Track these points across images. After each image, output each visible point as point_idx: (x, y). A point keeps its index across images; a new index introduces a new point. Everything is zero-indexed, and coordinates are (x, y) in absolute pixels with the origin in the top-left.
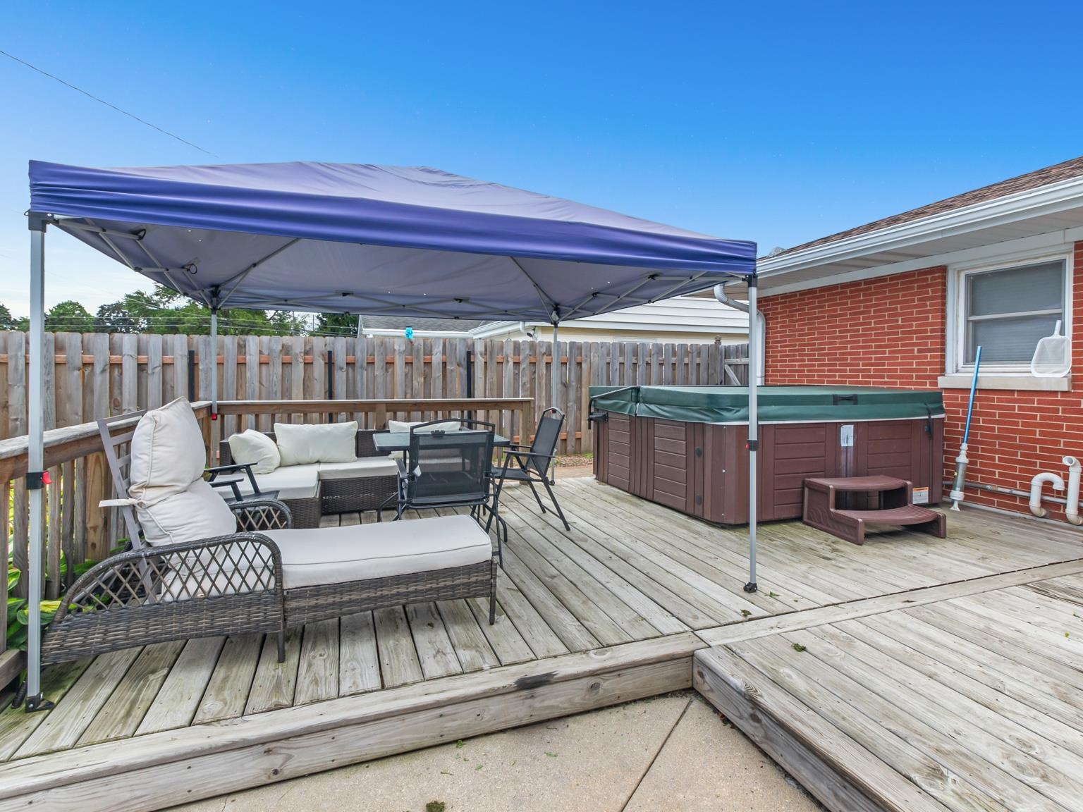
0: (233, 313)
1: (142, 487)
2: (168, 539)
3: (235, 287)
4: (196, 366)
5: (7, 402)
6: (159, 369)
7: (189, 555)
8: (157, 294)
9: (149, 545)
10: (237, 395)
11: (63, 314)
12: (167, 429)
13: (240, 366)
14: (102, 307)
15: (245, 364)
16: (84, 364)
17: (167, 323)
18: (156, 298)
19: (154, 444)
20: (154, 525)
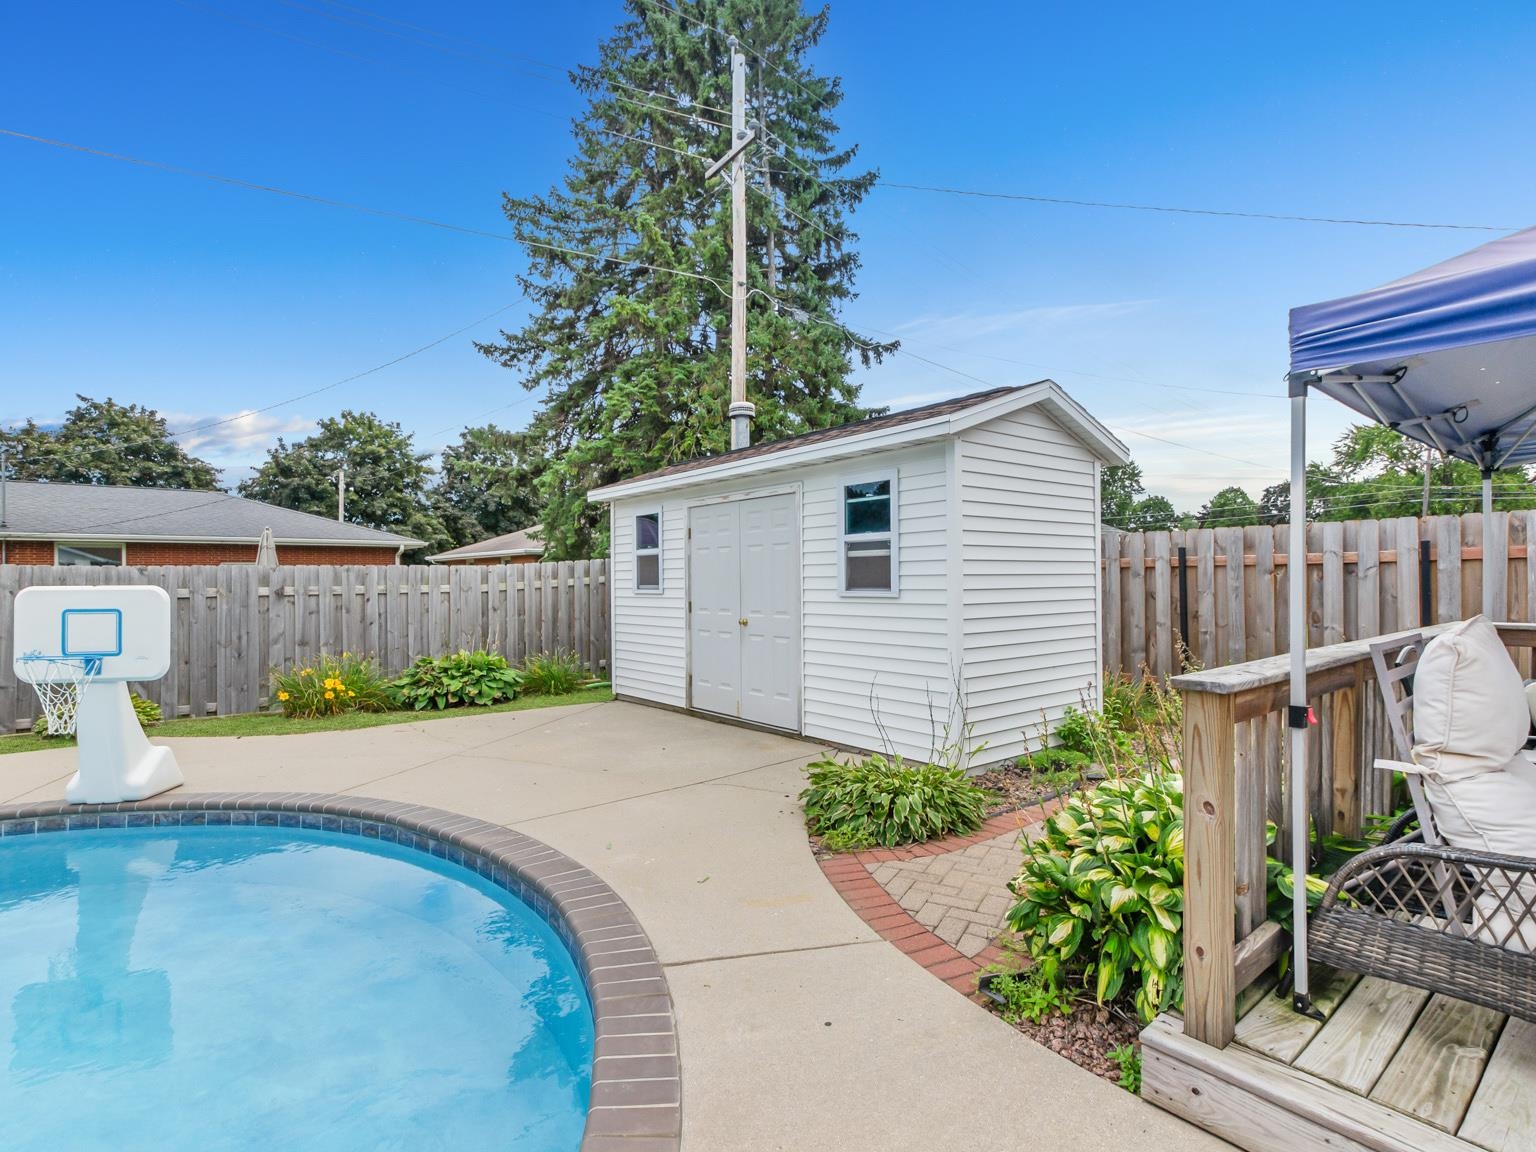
0: (1460, 476)
1: (1435, 751)
2: (1478, 841)
3: (1530, 427)
4: (1433, 564)
5: (1197, 612)
6: (1374, 571)
7: (1523, 880)
8: (1337, 464)
9: (1446, 842)
10: (1509, 611)
11: (1224, 505)
12: (1476, 667)
13: (1513, 564)
14: (1267, 490)
15: (1526, 559)
16: (1277, 566)
17: (1352, 503)
18: (1336, 469)
19: (1455, 688)
20: (1456, 813)
